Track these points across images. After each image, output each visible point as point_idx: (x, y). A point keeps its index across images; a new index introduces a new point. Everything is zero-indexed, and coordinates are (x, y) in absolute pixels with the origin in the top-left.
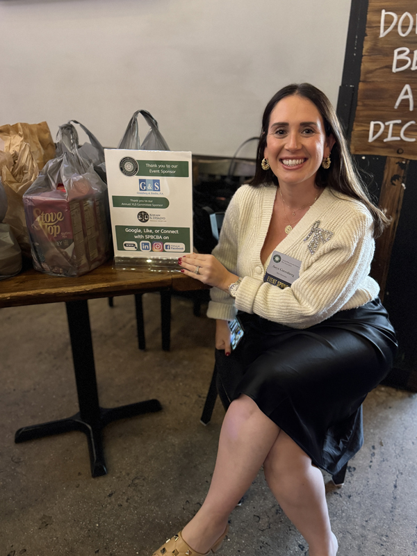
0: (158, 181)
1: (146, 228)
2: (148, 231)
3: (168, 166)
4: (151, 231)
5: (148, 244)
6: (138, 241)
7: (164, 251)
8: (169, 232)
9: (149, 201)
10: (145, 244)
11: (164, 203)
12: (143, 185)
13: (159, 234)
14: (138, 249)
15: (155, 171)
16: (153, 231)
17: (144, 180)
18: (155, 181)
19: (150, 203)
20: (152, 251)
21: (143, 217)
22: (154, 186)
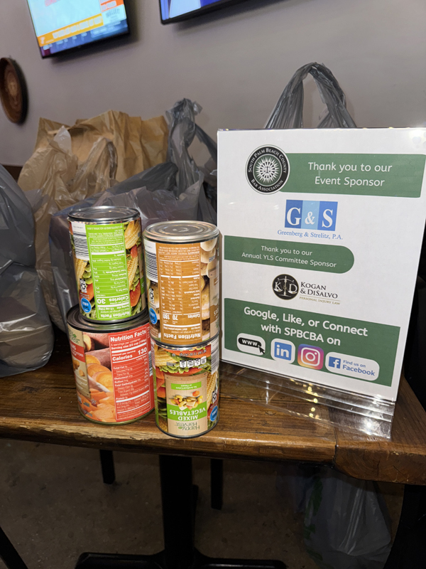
0: (334, 206)
1: (289, 311)
2: (292, 319)
3: (365, 168)
4: (299, 321)
5: (289, 348)
6: (269, 337)
7: (323, 368)
8: (344, 329)
9: (304, 253)
10: (283, 346)
11: (340, 260)
12: (295, 215)
13: (318, 330)
14: (266, 354)
15: (328, 181)
16: (305, 321)
17: (299, 204)
18: (324, 205)
19: (305, 258)
20: (296, 363)
22: (321, 218)
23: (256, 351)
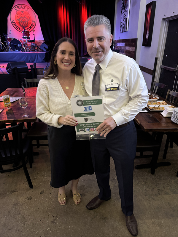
0: (91, 107)
1: (87, 123)
3: (94, 101)
5: (88, 129)
6: (85, 128)
7: (94, 131)
8: (96, 124)
10: (87, 129)
11: (93, 114)
12: (85, 109)
13: (92, 125)
14: (85, 131)
16: (90, 124)
17: (86, 107)
18: (89, 107)
19: (88, 115)
20: (90, 131)
21: (86, 120)
22: (89, 109)
23: (83, 131)
